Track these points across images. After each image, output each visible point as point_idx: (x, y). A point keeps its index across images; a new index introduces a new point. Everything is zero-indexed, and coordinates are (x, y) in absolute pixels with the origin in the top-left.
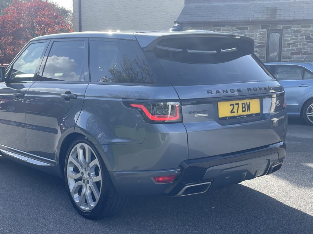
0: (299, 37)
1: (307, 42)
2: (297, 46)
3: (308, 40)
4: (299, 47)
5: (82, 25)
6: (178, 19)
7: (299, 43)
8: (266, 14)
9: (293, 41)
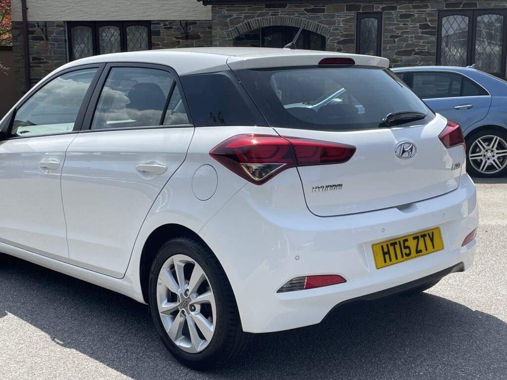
0: (410, 25)
1: (423, 33)
2: (406, 40)
3: (424, 30)
4: (410, 42)
5: (28, 5)
7: (410, 36)
9: (399, 32)
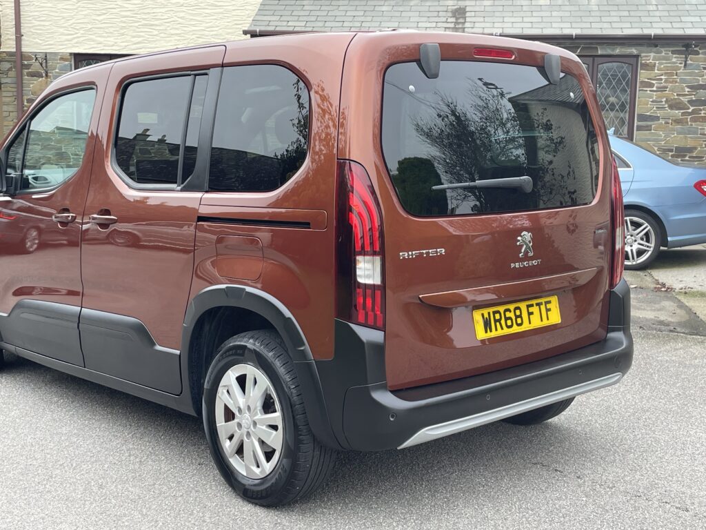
5: (23, 31)
6: (251, 26)
8: (444, 19)
